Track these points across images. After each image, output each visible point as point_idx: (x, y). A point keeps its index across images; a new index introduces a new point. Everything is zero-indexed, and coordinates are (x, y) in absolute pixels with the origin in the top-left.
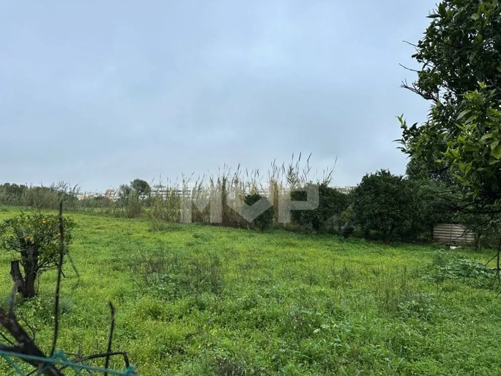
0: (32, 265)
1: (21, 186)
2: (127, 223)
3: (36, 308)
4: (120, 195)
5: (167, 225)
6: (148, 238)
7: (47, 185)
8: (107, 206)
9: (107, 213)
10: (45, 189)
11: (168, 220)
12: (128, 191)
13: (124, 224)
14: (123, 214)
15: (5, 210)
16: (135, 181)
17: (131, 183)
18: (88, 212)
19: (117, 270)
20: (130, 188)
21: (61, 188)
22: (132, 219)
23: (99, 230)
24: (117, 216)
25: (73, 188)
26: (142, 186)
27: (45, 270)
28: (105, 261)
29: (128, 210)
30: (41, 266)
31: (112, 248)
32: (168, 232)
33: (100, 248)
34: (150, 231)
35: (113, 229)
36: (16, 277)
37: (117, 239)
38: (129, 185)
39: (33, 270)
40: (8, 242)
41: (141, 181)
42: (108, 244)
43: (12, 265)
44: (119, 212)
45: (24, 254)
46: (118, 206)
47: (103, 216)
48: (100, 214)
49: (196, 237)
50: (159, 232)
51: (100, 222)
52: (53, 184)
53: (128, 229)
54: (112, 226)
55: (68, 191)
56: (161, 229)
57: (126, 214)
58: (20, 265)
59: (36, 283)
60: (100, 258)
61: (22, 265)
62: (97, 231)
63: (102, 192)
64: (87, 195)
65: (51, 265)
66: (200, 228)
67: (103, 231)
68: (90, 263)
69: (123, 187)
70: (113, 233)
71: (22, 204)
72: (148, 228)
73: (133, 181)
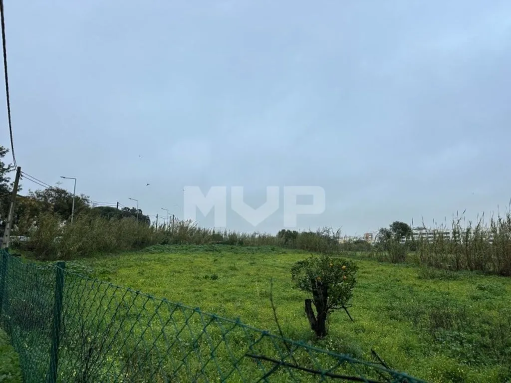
0: (322, 305)
1: (294, 231)
2: (393, 269)
3: (329, 348)
4: (380, 238)
5: (438, 272)
6: (420, 286)
7: (314, 231)
8: (369, 250)
9: (370, 257)
10: (311, 234)
11: (438, 267)
12: (388, 235)
13: (390, 269)
14: (386, 260)
15: (285, 253)
16: (394, 224)
17: (391, 226)
18: (350, 255)
19: (394, 319)
20: (389, 231)
21: (325, 233)
22: (396, 264)
23: (365, 275)
24: (380, 260)
25: (336, 232)
26: (402, 229)
27: (333, 311)
28: (379, 307)
29: (391, 255)
30: (330, 307)
31: (382, 294)
32: (443, 281)
33: (370, 293)
34: (420, 278)
35: (380, 275)
36: (310, 315)
37: (386, 285)
38: (388, 228)
39: (323, 310)
40: (303, 281)
41: (402, 224)
42: (378, 290)
43: (306, 303)
44: (382, 256)
45: (315, 294)
46: (380, 250)
47: (366, 260)
48: (363, 258)
49: (481, 288)
50: (431, 280)
51: (365, 266)
52: (319, 229)
53: (394, 276)
54: (377, 271)
55: (331, 235)
56: (433, 277)
57: (389, 259)
58: (312, 304)
59: (326, 322)
60: (375, 304)
61: (314, 304)
62: (363, 275)
63: (361, 235)
64: (348, 239)
65: (338, 307)
66: (483, 278)
67: (370, 275)
68: (364, 308)
69: (382, 231)
70: (381, 278)
71: (295, 248)
72: (417, 275)
73: (392, 224)
